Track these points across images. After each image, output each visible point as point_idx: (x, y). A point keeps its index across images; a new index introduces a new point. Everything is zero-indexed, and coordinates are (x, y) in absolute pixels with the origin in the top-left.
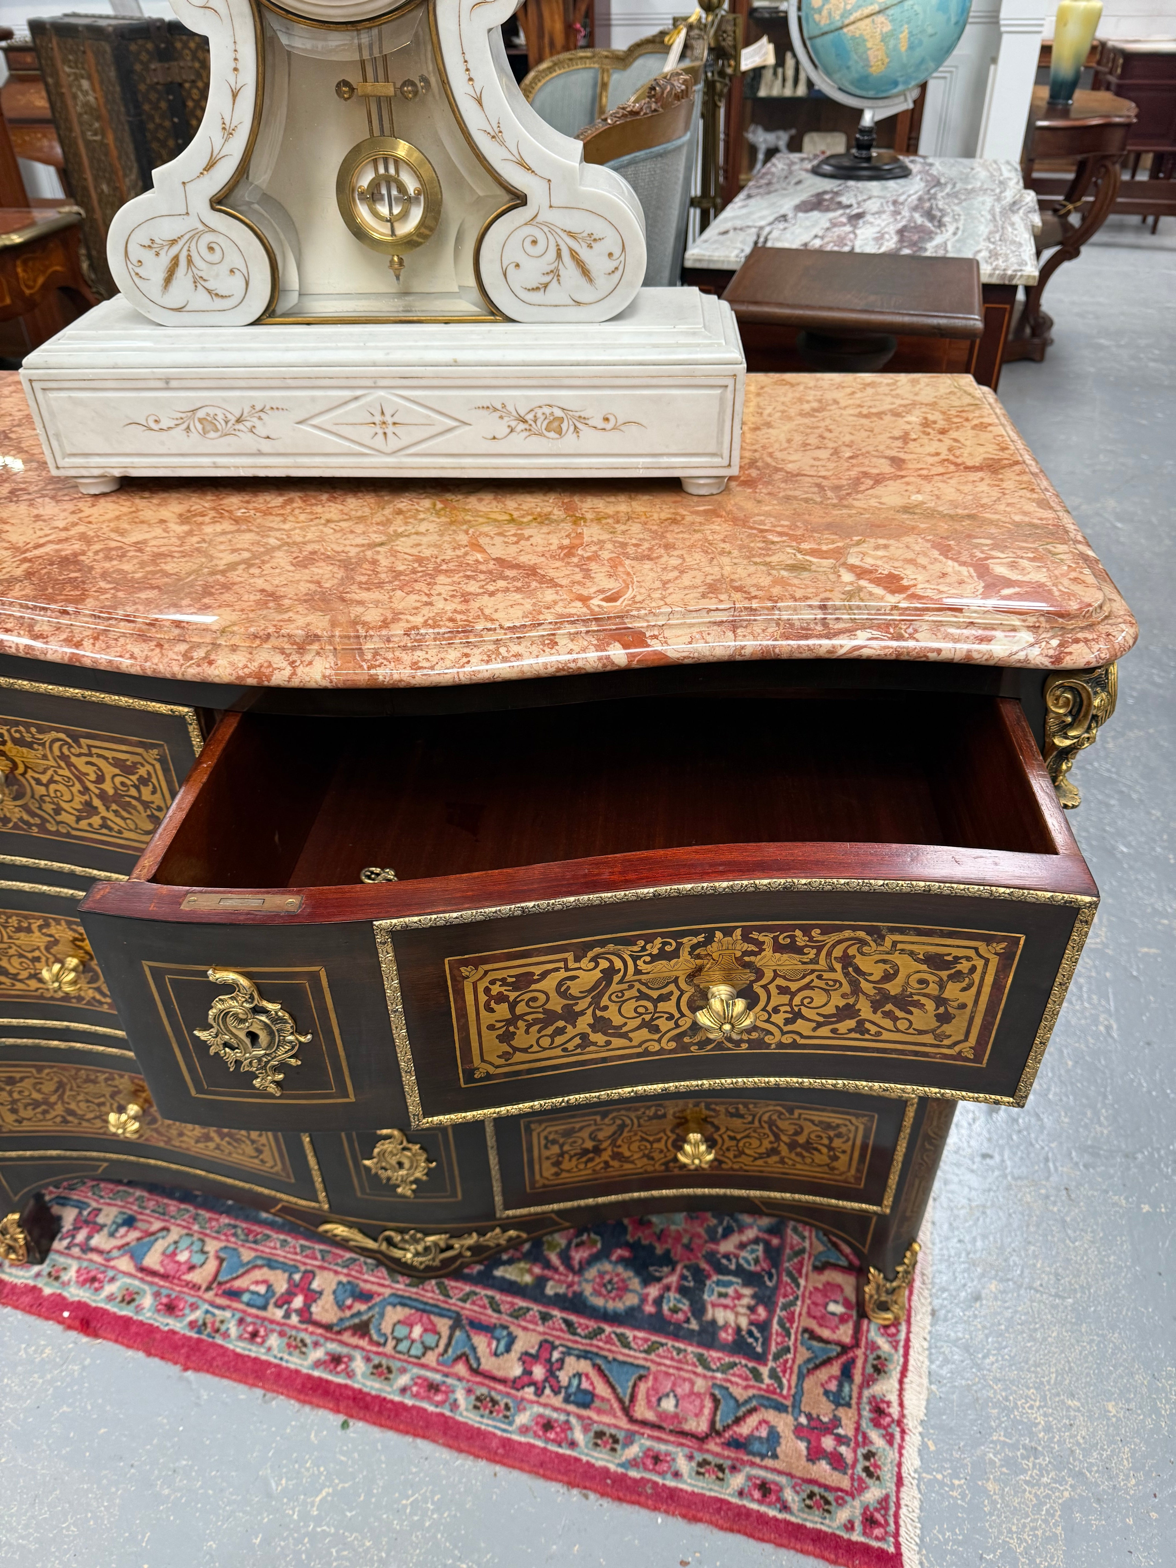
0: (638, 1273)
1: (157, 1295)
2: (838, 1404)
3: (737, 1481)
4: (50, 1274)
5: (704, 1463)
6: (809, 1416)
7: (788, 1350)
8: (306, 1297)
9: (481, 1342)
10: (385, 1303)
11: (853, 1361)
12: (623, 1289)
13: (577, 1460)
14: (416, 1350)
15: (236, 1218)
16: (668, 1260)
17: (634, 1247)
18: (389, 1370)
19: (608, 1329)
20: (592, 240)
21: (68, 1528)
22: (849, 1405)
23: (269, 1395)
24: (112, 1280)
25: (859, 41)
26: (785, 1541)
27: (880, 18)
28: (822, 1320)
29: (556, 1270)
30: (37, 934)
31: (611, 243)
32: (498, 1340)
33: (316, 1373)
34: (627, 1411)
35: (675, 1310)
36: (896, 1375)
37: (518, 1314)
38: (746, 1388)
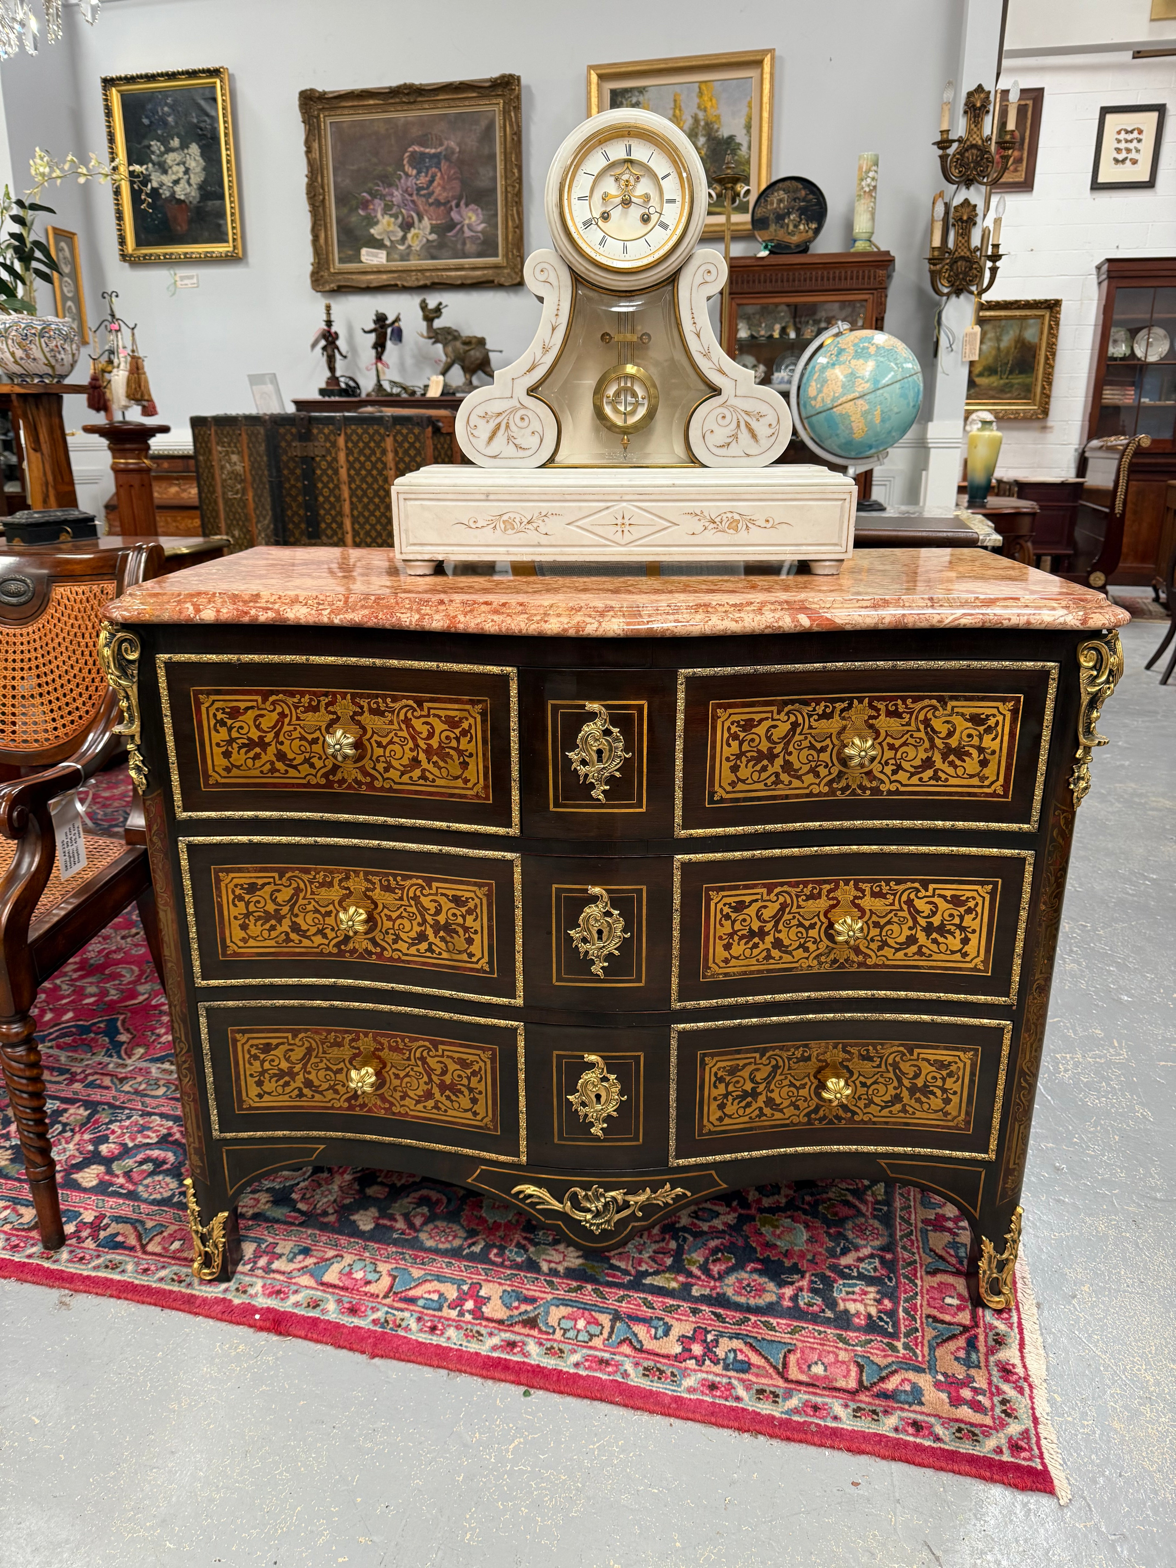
0: (772, 1279)
1: (339, 1301)
2: (969, 1367)
3: (892, 1421)
4: (237, 1290)
5: (859, 1409)
6: (945, 1375)
7: (917, 1330)
8: (476, 1302)
9: (641, 1330)
10: (549, 1304)
11: (976, 1337)
12: (761, 1291)
13: (743, 1410)
14: (583, 1336)
15: (403, 1247)
16: (795, 1269)
17: (765, 1261)
18: (561, 1351)
19: (753, 1318)
20: (760, 416)
21: (281, 1474)
22: (979, 1367)
23: (452, 1374)
24: (296, 1292)
25: (845, 417)
26: (944, 1465)
27: (860, 402)
28: (943, 1309)
29: (699, 1278)
30: (336, 887)
31: (771, 418)
32: (656, 1328)
33: (495, 1354)
34: (783, 1375)
35: (810, 1305)
36: (1015, 1346)
37: (669, 1310)
38: (885, 1356)
